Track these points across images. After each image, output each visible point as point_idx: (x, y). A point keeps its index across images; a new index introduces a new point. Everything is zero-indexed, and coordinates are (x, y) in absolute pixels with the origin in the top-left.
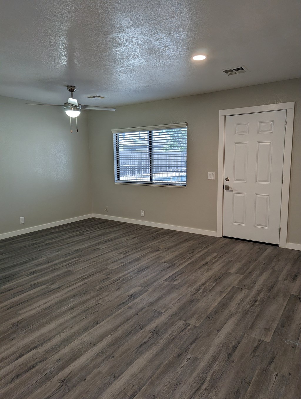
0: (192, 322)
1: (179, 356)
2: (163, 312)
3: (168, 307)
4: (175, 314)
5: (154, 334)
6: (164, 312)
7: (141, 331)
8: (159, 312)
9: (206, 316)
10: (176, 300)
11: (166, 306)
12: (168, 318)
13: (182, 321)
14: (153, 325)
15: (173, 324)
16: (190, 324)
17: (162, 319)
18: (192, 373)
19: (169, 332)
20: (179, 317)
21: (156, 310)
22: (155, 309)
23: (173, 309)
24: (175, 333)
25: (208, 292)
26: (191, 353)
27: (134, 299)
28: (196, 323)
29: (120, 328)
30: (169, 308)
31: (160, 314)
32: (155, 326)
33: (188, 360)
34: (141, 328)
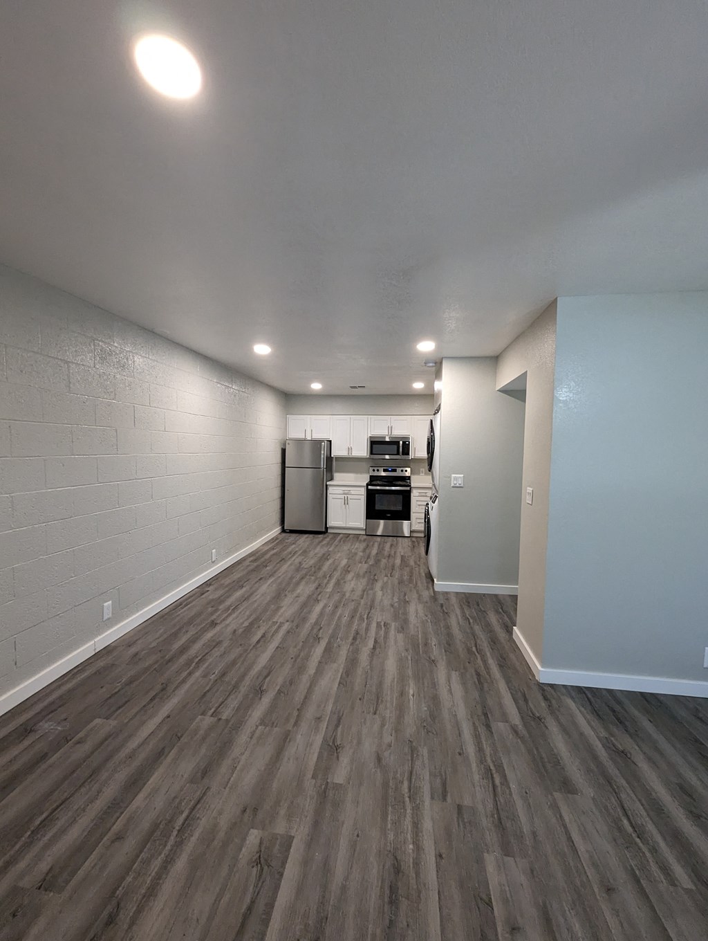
0: (208, 720)
1: (223, 674)
2: (260, 727)
3: (254, 741)
4: (237, 726)
5: (260, 688)
6: (257, 726)
7: (278, 688)
8: (266, 726)
9: (182, 739)
10: (241, 763)
11: (258, 742)
12: (247, 718)
13: (224, 718)
14: (266, 700)
15: (238, 709)
16: (212, 716)
17: (257, 713)
18: (210, 665)
19: (240, 697)
20: (231, 723)
21: (272, 727)
22: (276, 730)
23: (243, 738)
24: (232, 696)
25: (161, 822)
26: (210, 679)
27: (325, 740)
28: (201, 720)
29: (308, 685)
30: (251, 738)
31: (262, 722)
32: (263, 699)
33: (214, 673)
34: (279, 692)
